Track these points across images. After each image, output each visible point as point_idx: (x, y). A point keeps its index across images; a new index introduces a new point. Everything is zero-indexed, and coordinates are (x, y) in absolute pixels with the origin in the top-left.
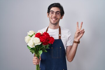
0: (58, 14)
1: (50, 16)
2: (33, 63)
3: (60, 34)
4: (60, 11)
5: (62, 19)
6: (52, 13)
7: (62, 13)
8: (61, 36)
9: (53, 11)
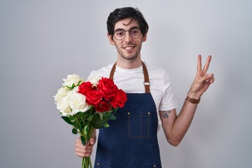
0: (135, 32)
1: (118, 42)
2: (77, 153)
3: (148, 82)
4: (138, 26)
5: (145, 40)
6: (120, 34)
7: (143, 27)
8: (149, 86)
9: (122, 30)
